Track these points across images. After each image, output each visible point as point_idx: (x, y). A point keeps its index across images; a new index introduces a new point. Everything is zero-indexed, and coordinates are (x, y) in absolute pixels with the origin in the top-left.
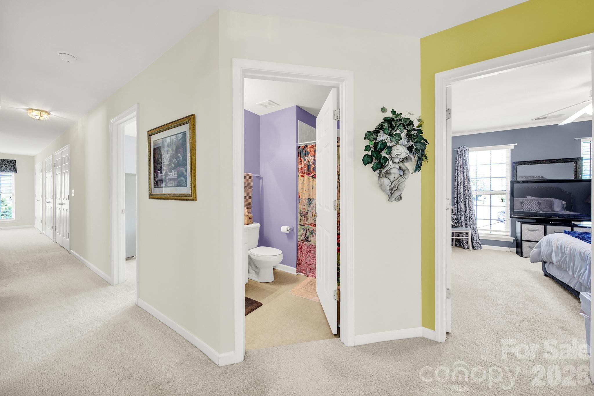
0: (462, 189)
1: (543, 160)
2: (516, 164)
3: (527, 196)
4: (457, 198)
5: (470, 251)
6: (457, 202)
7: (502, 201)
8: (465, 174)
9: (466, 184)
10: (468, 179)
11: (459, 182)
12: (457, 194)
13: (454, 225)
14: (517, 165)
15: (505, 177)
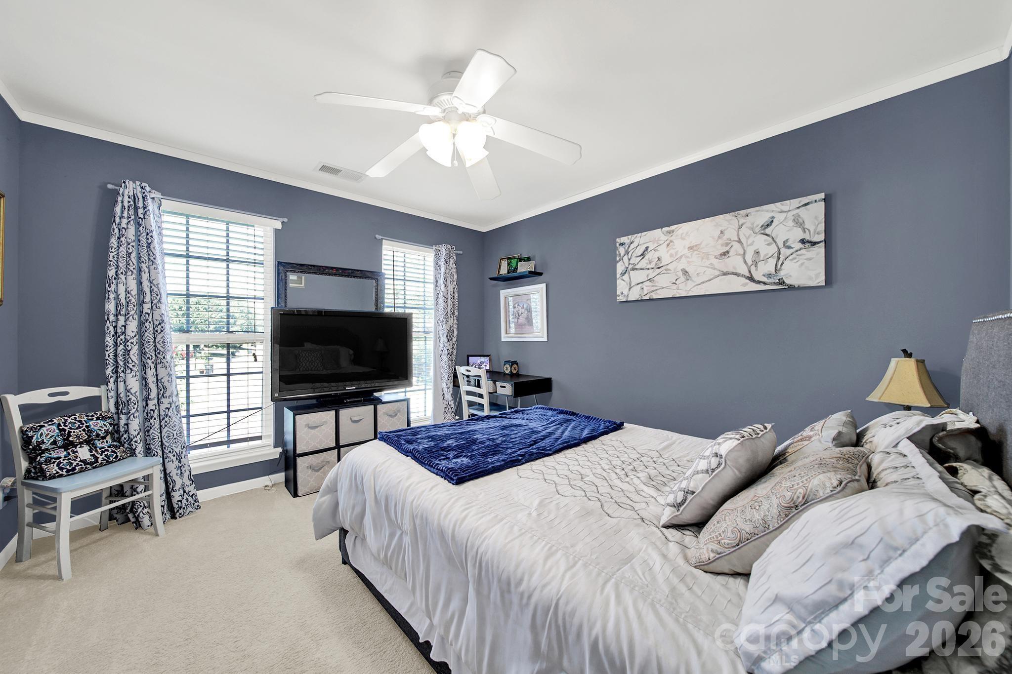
0: (133, 326)
1: (332, 268)
2: (283, 268)
3: (305, 344)
4: (116, 356)
5: (157, 535)
6: (117, 372)
7: (256, 360)
8: (145, 277)
9: (149, 311)
10: (156, 294)
11: (123, 301)
12: (116, 343)
13: (96, 459)
14: (287, 271)
15: (263, 299)
